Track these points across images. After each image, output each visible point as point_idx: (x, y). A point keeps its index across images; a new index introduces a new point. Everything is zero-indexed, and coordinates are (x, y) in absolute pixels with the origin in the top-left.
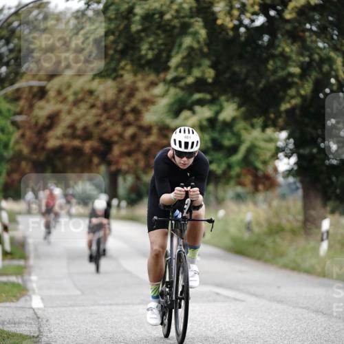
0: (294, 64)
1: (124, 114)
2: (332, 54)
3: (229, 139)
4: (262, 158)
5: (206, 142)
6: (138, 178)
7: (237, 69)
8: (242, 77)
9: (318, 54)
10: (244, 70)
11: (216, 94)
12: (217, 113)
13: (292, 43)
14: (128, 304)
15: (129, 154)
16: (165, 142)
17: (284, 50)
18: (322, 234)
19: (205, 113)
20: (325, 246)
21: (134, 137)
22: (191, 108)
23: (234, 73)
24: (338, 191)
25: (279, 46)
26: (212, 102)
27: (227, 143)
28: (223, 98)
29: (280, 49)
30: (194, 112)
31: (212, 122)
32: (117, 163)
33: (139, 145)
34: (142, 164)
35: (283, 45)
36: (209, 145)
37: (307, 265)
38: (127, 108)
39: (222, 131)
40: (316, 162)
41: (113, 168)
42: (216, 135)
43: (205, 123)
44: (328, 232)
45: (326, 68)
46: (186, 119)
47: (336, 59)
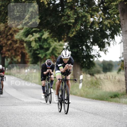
0: (72, 19)
1: (7, 36)
2: (86, 14)
3: (46, 45)
4: (58, 52)
5: (37, 46)
6: (12, 59)
7: (49, 19)
8: (51, 22)
9: (81, 14)
10: (52, 20)
11: (41, 28)
12: (42, 36)
13: (71, 10)
14: (8, 106)
15: (9, 50)
16: (22, 46)
17: (68, 13)
18: (80, 80)
19: (37, 35)
20: (81, 85)
21: (11, 44)
22: (32, 34)
23: (48, 21)
24: (87, 65)
25: (66, 12)
26: (40, 31)
27: (45, 47)
28: (44, 30)
30: (33, 36)
31: (40, 39)
32: (4, 54)
33: (13, 47)
34: (14, 54)
35: (67, 11)
36: (39, 47)
37: (74, 92)
38: (8, 34)
39: (43, 42)
40: (78, 54)
41: (3, 56)
42: (41, 44)
43: (37, 39)
44: (82, 80)
45: (84, 19)
46: (30, 38)
47: (88, 16)
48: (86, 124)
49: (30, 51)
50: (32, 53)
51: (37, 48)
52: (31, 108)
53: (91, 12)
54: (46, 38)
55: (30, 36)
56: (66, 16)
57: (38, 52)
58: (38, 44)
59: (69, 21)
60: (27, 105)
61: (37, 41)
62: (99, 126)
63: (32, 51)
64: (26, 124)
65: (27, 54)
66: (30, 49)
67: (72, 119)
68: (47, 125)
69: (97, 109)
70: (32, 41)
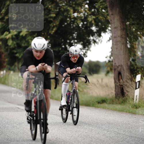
0: (53, 13)
2: (69, 8)
5: (14, 44)
9: (63, 8)
12: (19, 33)
13: (52, 4)
17: (48, 7)
19: (14, 32)
22: (8, 31)
25: (46, 5)
27: (23, 45)
29: (47, 6)
30: (10, 33)
31: (17, 36)
35: (48, 5)
36: (16, 46)
37: (56, 97)
39: (21, 40)
42: (19, 42)
43: (14, 37)
45: (65, 14)
46: (6, 35)
47: (70, 10)
48: (70, 133)
49: (7, 50)
50: (8, 52)
51: (14, 47)
52: (7, 114)
53: (74, 6)
54: (24, 35)
55: (6, 33)
56: (47, 10)
57: (15, 51)
58: (15, 43)
59: (49, 16)
60: (3, 111)
61: (15, 38)
62: (84, 135)
63: (9, 50)
64: (2, 133)
65: (3, 53)
66: (7, 47)
67: (53, 127)
68: (25, 134)
69: (82, 116)
70: (9, 38)
